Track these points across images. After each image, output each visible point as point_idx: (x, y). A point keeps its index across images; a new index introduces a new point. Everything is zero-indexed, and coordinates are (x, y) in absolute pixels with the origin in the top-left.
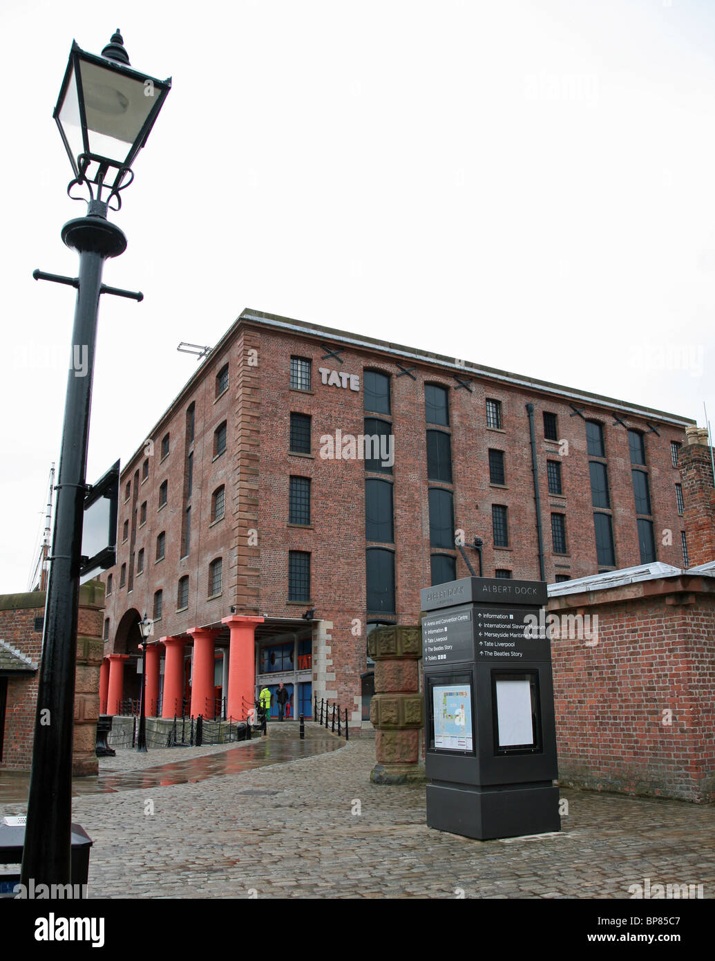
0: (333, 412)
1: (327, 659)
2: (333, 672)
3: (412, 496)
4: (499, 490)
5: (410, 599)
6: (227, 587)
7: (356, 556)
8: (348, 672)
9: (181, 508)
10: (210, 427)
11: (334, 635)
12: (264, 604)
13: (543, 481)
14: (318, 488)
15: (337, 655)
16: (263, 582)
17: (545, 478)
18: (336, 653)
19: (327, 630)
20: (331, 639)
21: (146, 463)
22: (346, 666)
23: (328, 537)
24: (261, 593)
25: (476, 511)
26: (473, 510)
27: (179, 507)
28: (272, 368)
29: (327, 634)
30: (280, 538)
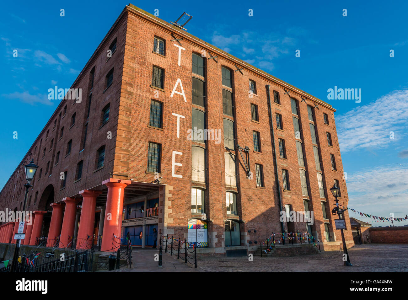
0: (176, 69)
1: (169, 209)
2: (172, 217)
3: (215, 120)
4: (255, 124)
5: (214, 176)
6: (107, 162)
7: (187, 149)
8: (180, 218)
9: (82, 124)
10: (103, 75)
11: (173, 194)
12: (131, 172)
13: (274, 122)
14: (166, 108)
15: (174, 206)
16: (131, 159)
17: (275, 121)
18: (174, 205)
19: (169, 191)
20: (171, 197)
21: (66, 108)
22: (180, 214)
23: (172, 136)
24: (130, 166)
25: (246, 132)
26: (244, 132)
27: (82, 123)
28: (143, 39)
29: (169, 193)
30: (144, 134)
